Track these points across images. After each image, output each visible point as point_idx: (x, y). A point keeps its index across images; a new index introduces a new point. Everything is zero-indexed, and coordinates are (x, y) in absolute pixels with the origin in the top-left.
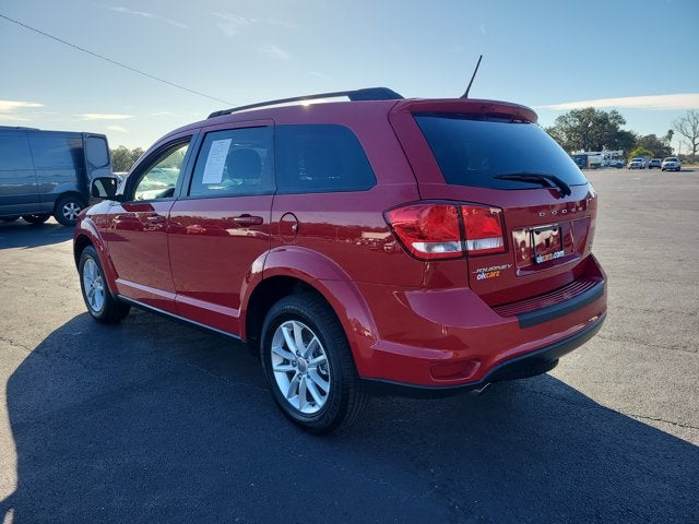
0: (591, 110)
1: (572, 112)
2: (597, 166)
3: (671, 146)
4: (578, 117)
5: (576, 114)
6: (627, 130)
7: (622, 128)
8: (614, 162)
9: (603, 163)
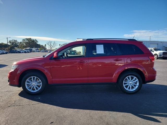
0: (30, 39)
1: (26, 39)
2: (34, 51)
3: (46, 48)
4: (27, 40)
5: (27, 39)
6: (39, 44)
7: (38, 43)
8: (38, 51)
9: (35, 51)
